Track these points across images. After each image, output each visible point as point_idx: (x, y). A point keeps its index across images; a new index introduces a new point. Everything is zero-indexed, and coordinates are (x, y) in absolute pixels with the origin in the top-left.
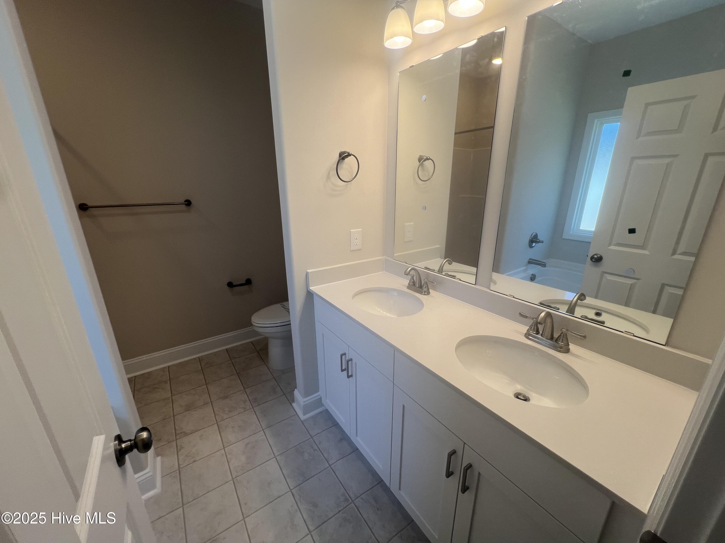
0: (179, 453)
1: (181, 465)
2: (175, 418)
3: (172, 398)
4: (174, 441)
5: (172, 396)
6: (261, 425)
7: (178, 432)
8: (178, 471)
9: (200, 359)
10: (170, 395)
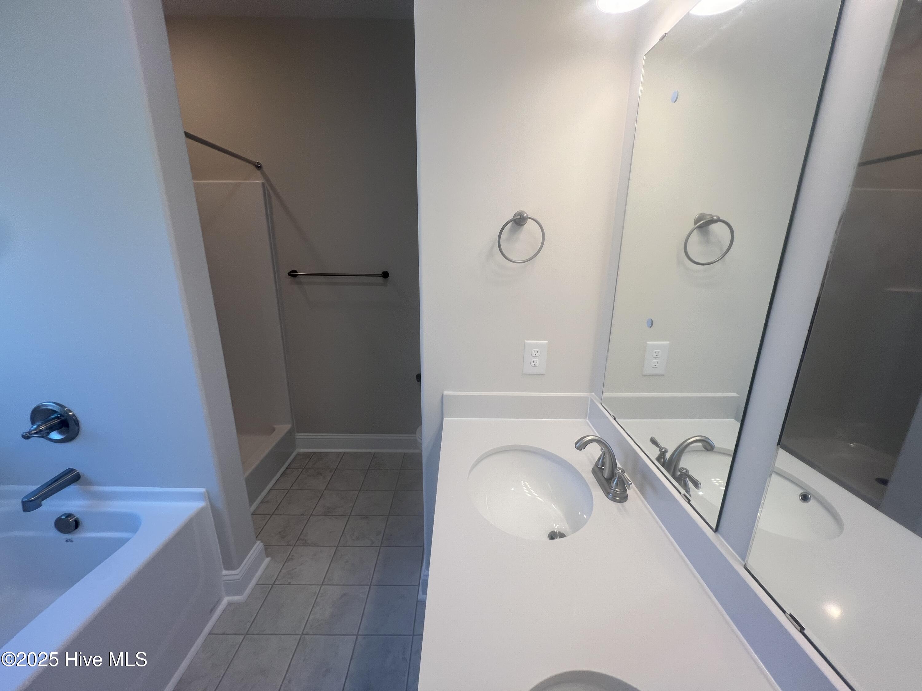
0: (286, 564)
1: (278, 579)
2: (311, 517)
3: (324, 492)
4: (292, 546)
5: (325, 489)
6: (373, 576)
7: (302, 537)
8: (271, 586)
9: (374, 456)
10: (324, 489)
